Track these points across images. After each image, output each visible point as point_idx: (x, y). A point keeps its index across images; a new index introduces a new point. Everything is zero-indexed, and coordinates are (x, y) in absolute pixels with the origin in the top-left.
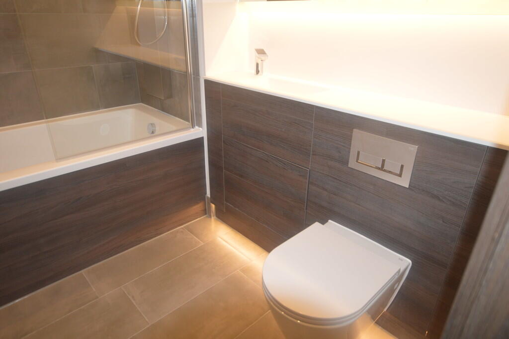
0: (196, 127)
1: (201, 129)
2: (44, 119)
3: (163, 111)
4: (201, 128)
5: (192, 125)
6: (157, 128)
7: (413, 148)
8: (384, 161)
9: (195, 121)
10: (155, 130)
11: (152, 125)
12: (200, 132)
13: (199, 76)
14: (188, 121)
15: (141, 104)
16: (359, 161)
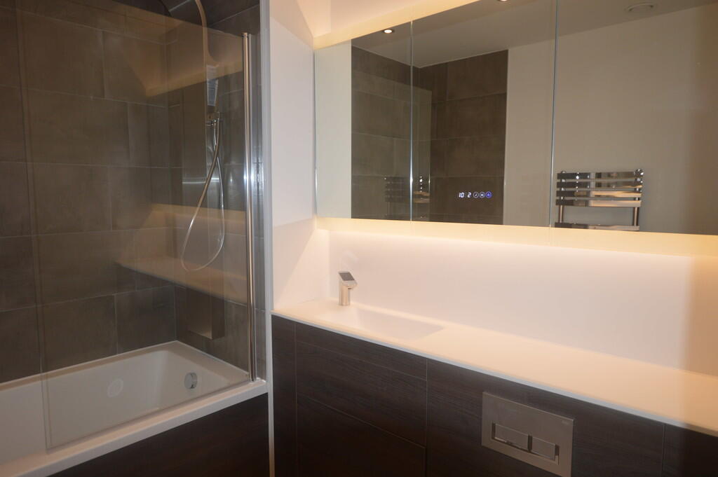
0: (258, 378)
1: (264, 381)
2: (39, 373)
3: (208, 352)
4: (265, 379)
5: (252, 377)
6: (199, 380)
7: (568, 422)
8: (530, 438)
9: (255, 370)
10: (196, 383)
11: (193, 375)
12: (264, 385)
13: (264, 309)
14: (247, 370)
15: (176, 341)
16: (496, 438)
